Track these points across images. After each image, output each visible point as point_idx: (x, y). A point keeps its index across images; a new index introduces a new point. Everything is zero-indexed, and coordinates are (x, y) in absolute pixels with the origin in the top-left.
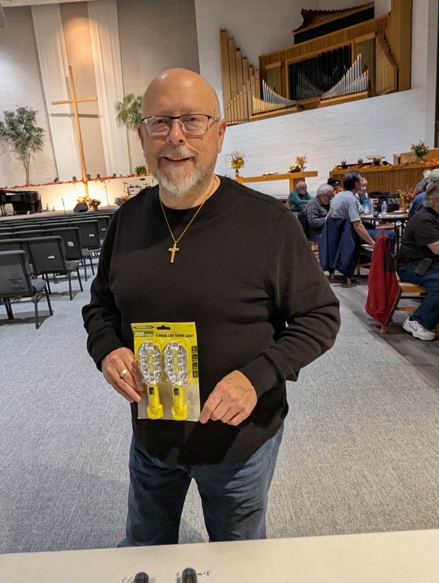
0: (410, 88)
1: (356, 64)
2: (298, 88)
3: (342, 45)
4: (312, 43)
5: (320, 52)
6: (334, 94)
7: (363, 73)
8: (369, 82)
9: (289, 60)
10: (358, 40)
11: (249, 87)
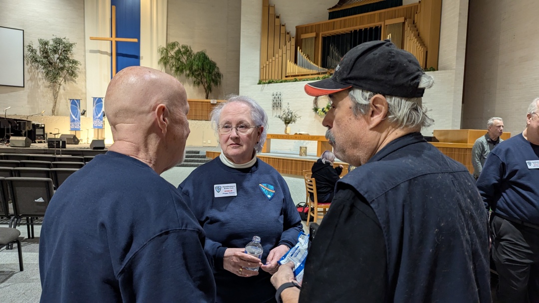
0: (438, 70)
2: (329, 59)
3: (373, 25)
4: (345, 20)
5: (352, 28)
9: (323, 33)
10: (388, 22)
11: (284, 52)
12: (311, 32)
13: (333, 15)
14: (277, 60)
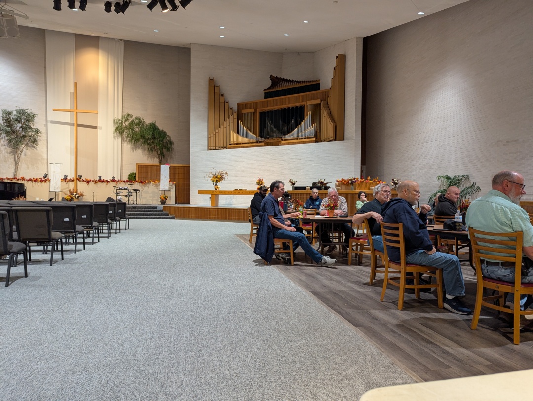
0: (344, 140)
1: (307, 118)
2: (266, 130)
3: (298, 104)
4: (276, 99)
5: (283, 106)
6: (291, 137)
7: (312, 125)
8: (316, 132)
9: (259, 109)
10: (310, 102)
11: (228, 124)
12: (250, 108)
13: (268, 95)
14: (222, 130)
